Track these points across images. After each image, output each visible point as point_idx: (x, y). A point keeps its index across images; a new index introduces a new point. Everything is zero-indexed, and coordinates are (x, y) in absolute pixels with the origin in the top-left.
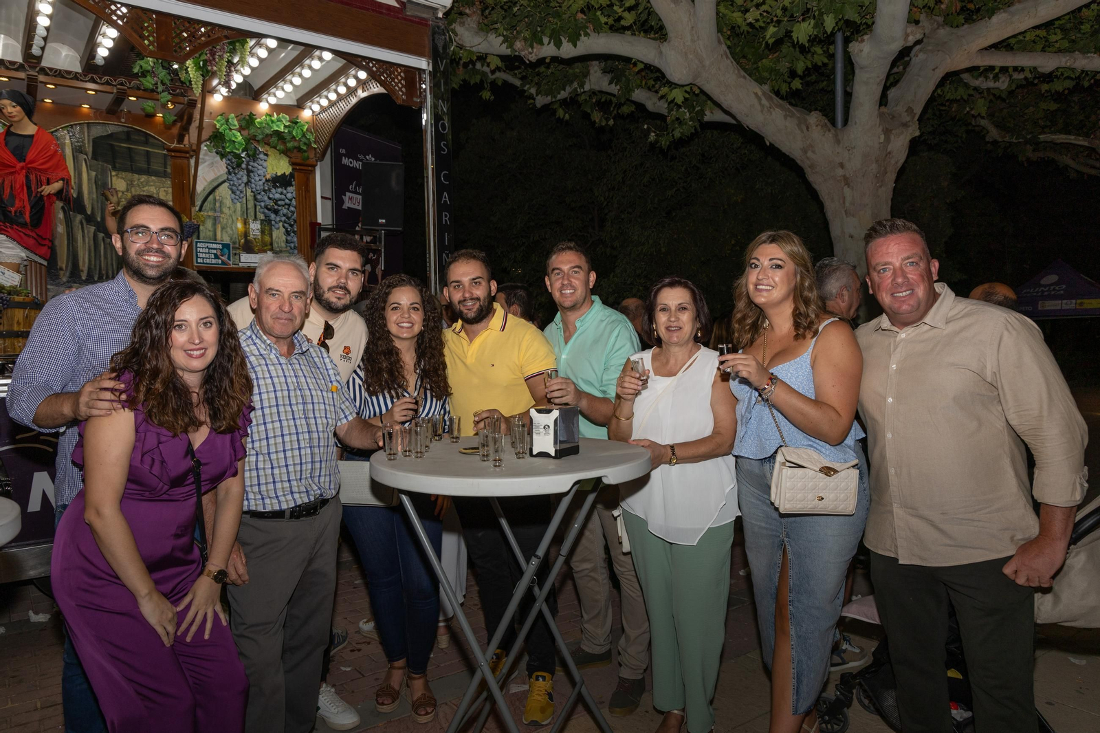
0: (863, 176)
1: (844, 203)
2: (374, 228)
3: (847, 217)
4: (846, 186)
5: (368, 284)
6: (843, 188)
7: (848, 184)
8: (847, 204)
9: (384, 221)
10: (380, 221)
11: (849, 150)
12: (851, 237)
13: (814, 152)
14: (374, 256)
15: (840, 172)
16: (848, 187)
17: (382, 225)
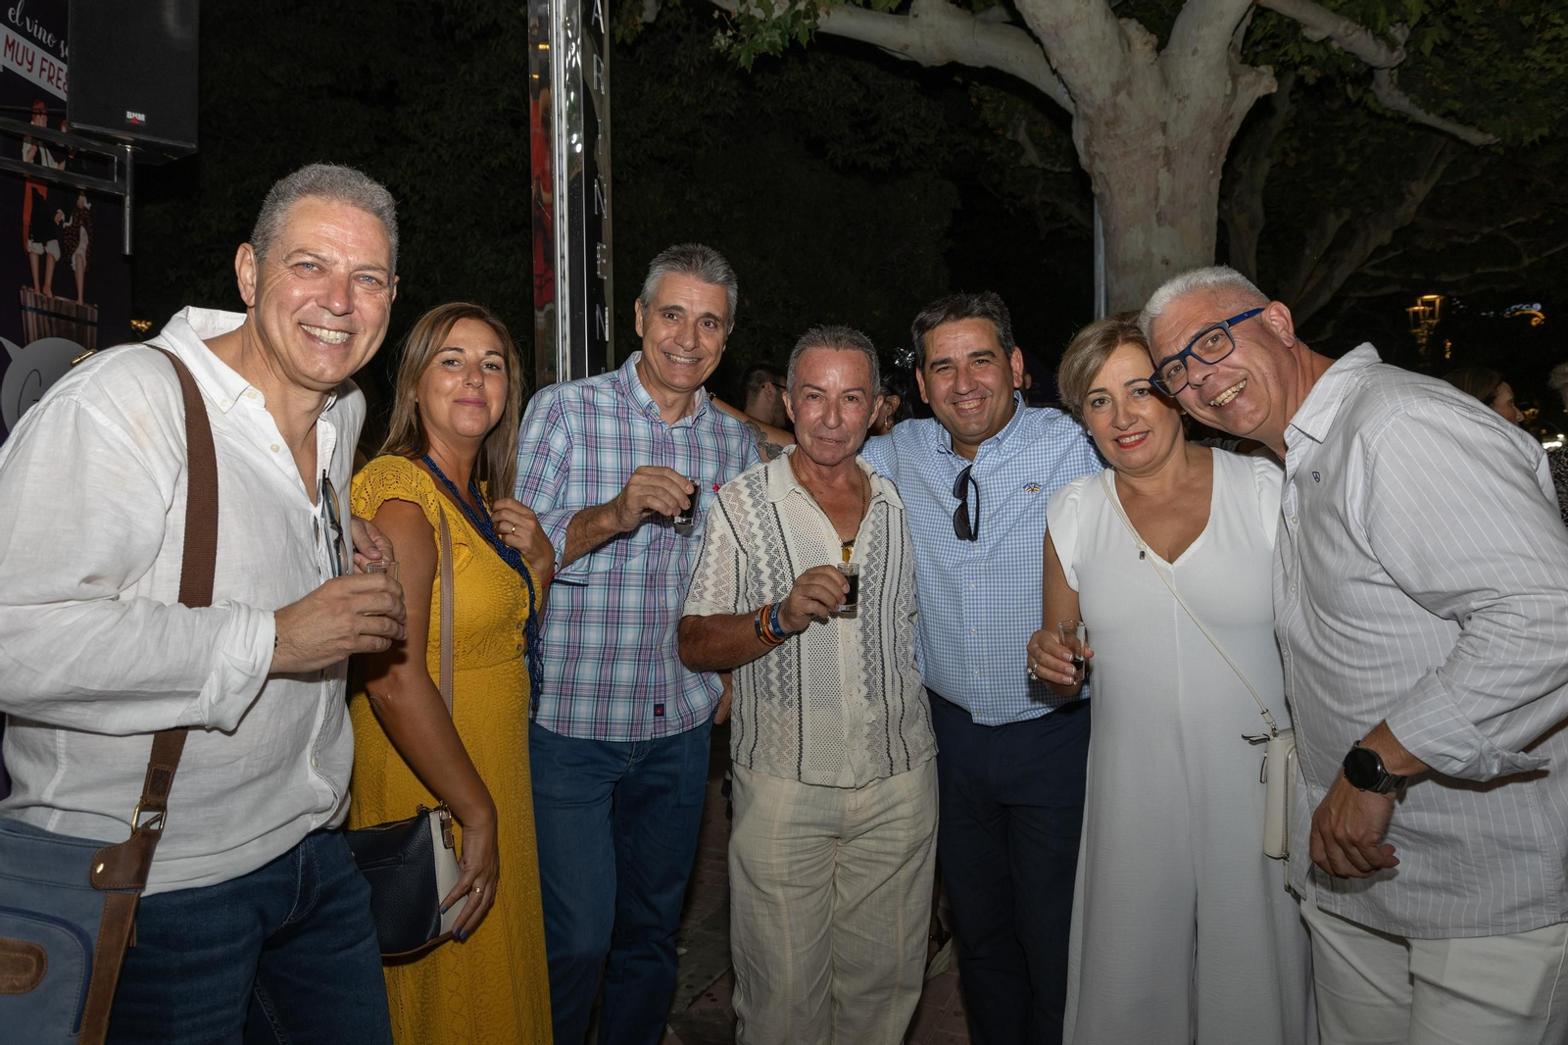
0: (1193, 153)
1: (1156, 199)
2: (107, 131)
3: (1160, 225)
4: (1166, 168)
5: (54, 293)
6: (1158, 171)
7: (1168, 164)
8: (1162, 202)
9: (141, 117)
10: (130, 115)
11: (1180, 101)
12: (1167, 263)
13: (1130, 94)
14: (67, 220)
15: (1158, 139)
16: (1168, 171)
17: (134, 127)
